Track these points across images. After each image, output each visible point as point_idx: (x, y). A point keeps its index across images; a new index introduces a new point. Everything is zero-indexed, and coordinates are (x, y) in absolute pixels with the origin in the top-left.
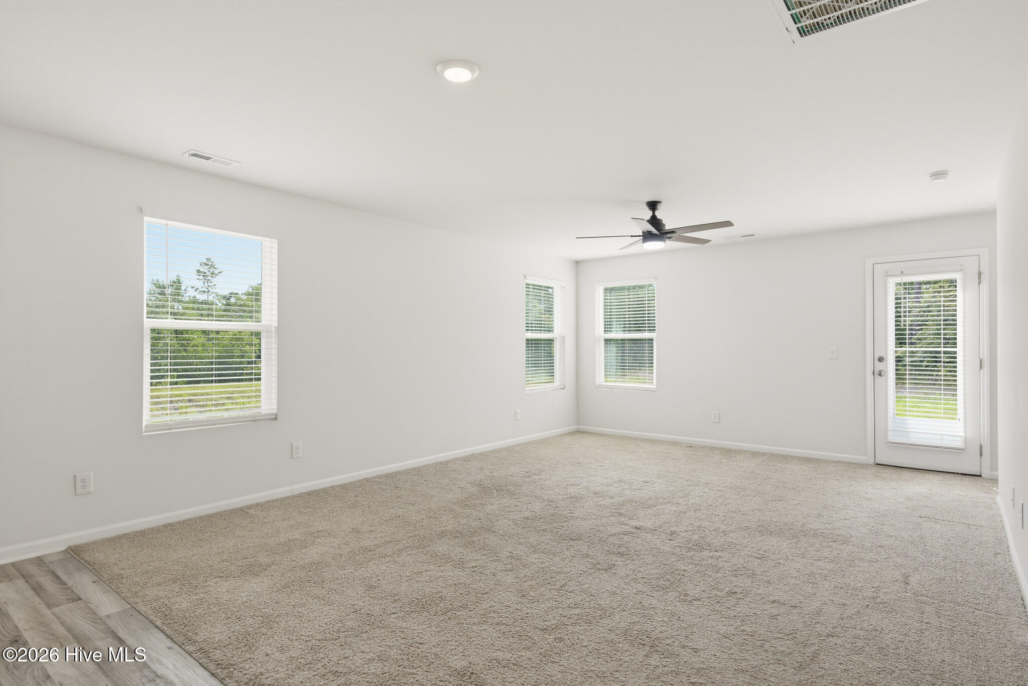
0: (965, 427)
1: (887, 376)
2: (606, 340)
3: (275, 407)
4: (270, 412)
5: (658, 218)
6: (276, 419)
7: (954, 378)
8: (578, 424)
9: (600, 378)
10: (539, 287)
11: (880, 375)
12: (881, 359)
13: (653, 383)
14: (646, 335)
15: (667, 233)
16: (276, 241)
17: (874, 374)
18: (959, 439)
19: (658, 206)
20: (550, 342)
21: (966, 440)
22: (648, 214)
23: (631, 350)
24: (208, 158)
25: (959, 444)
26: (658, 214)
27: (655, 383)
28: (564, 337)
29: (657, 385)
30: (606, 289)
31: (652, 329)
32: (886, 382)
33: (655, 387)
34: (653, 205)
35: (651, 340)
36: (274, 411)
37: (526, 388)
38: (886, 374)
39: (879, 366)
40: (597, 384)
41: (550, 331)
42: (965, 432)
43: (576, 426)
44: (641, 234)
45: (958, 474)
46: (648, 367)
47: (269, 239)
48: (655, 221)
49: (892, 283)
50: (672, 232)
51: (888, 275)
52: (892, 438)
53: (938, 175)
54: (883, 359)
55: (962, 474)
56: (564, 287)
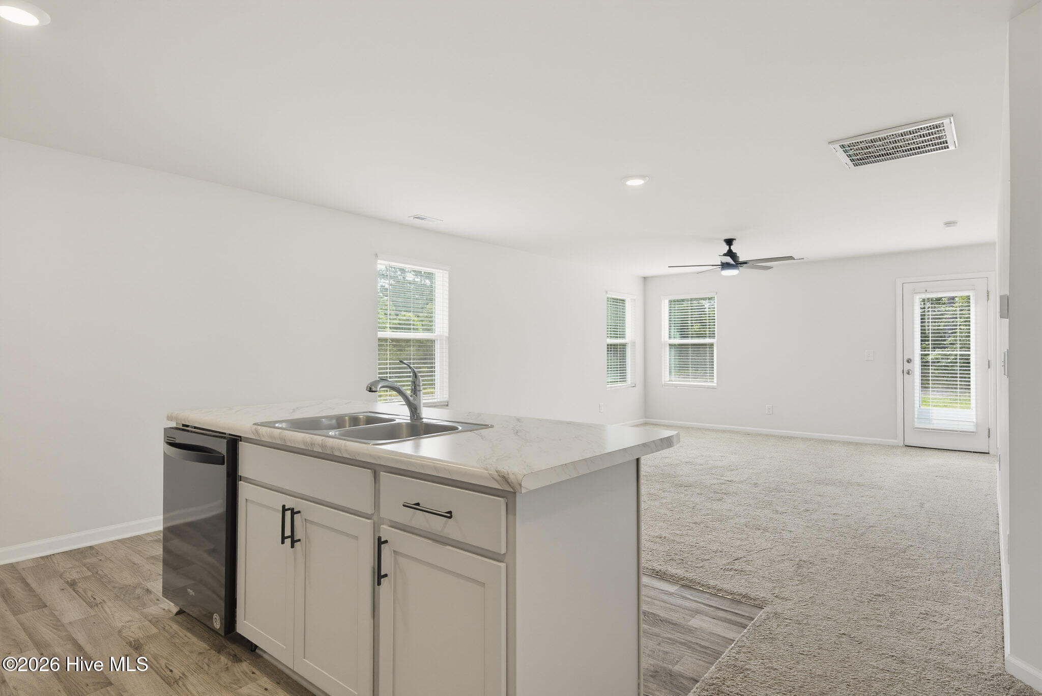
0: (977, 414)
1: (914, 375)
2: (670, 345)
3: (447, 396)
4: (442, 400)
5: (734, 252)
6: (447, 405)
7: (969, 376)
8: (646, 418)
9: (666, 377)
10: (616, 300)
11: (908, 373)
12: (909, 361)
13: (713, 381)
14: (707, 341)
15: (740, 264)
16: (447, 272)
17: (903, 372)
18: (972, 424)
19: (734, 242)
20: (624, 346)
21: (977, 425)
22: (726, 248)
23: (693, 354)
24: (422, 219)
25: (971, 428)
26: (734, 248)
27: (715, 382)
28: (635, 343)
29: (717, 383)
30: (670, 301)
31: (712, 336)
32: (913, 379)
33: (716, 385)
34: (729, 242)
35: (712, 345)
36: (445, 400)
37: (608, 386)
38: (913, 372)
39: (907, 366)
40: (663, 382)
41: (623, 337)
42: (977, 419)
43: (645, 419)
44: (720, 264)
45: (971, 452)
46: (709, 368)
47: (441, 271)
48: (730, 254)
49: (918, 299)
50: (745, 263)
51: (915, 292)
52: (917, 425)
53: (949, 224)
54: (911, 360)
55: (974, 452)
56: (635, 300)
